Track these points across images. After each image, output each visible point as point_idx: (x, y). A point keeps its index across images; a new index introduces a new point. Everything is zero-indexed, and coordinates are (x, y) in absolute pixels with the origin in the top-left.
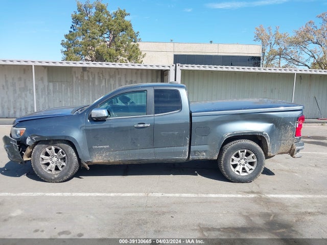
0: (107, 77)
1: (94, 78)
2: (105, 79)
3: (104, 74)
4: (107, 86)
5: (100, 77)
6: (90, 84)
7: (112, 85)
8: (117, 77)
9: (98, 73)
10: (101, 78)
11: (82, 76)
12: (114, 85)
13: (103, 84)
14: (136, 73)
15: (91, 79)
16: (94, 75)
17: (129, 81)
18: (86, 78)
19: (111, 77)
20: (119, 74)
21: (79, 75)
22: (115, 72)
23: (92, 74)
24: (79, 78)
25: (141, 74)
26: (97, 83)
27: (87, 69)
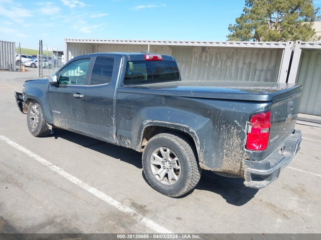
0: (224, 58)
1: (211, 60)
2: (222, 60)
3: (221, 56)
4: (223, 68)
5: (217, 58)
6: (207, 65)
7: (228, 67)
8: (235, 58)
9: (216, 53)
10: (219, 59)
11: (201, 57)
12: (230, 66)
13: (219, 66)
14: (257, 54)
15: (208, 60)
16: (212, 56)
17: (247, 62)
18: (204, 59)
19: (228, 57)
20: (237, 55)
21: (197, 55)
22: (233, 53)
23: (210, 55)
24: (198, 58)
25: (264, 55)
26: (213, 64)
27: (206, 49)
